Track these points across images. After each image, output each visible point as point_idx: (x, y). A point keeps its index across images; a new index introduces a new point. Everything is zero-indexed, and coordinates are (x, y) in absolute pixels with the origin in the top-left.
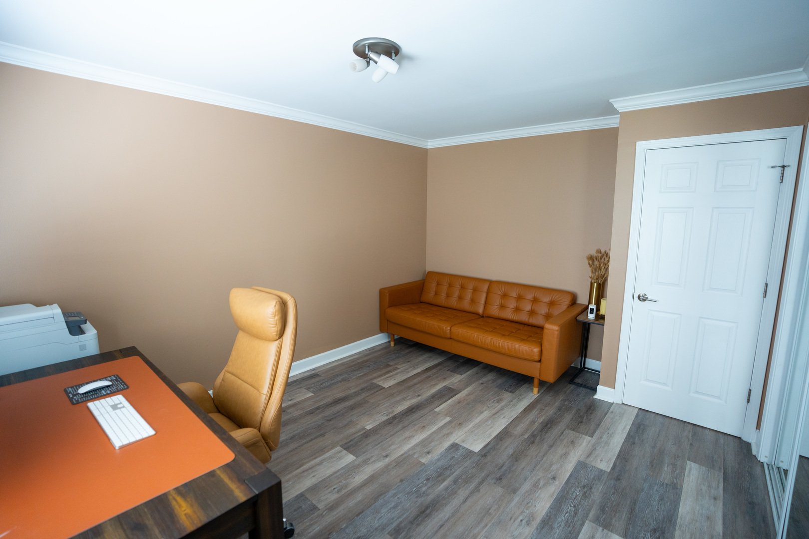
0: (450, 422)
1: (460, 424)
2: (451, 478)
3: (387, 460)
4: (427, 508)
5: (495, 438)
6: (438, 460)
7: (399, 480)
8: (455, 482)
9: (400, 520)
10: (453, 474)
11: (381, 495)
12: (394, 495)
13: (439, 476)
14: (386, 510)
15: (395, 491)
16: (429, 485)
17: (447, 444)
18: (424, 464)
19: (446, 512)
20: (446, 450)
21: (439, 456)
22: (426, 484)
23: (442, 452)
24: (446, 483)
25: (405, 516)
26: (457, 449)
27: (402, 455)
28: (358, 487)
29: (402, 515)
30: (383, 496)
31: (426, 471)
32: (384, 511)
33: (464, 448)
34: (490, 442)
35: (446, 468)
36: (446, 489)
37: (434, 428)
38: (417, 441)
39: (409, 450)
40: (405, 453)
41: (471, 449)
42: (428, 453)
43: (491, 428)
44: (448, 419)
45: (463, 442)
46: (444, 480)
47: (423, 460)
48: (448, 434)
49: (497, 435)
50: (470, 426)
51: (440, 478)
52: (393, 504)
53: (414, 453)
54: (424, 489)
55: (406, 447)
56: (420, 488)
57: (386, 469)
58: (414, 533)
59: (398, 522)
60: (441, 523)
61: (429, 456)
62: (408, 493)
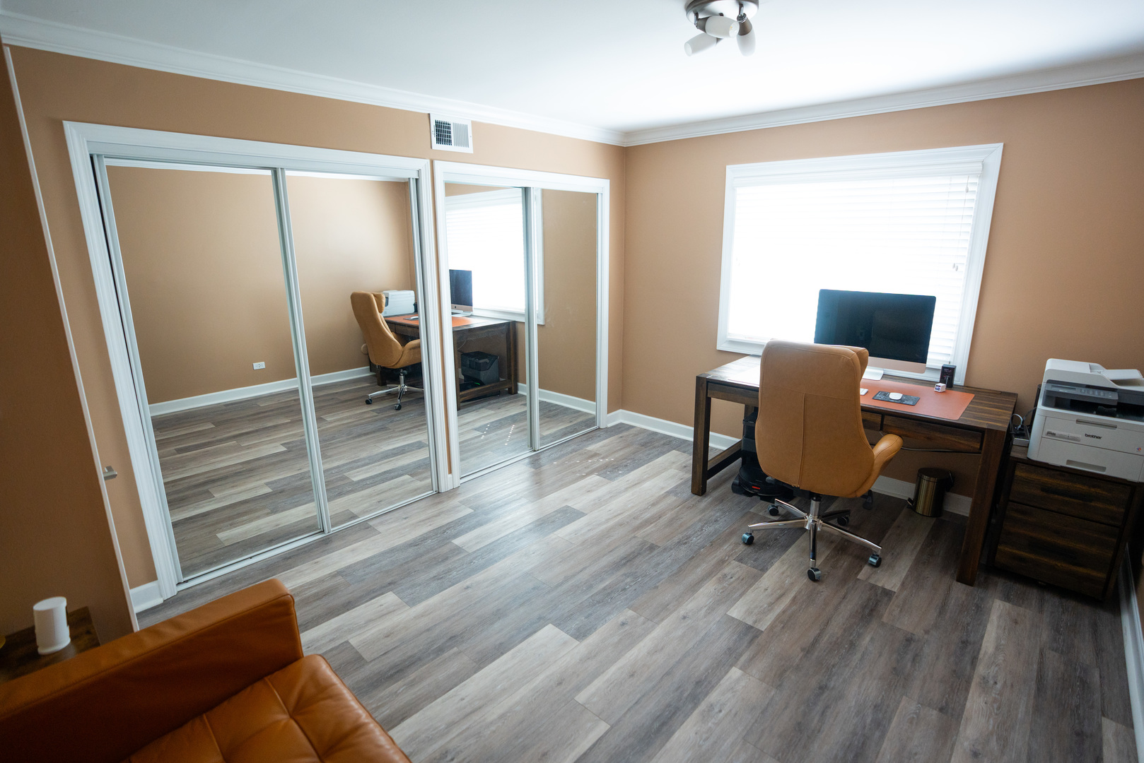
0: (578, 689)
1: (560, 684)
2: (595, 591)
3: (682, 612)
4: (625, 564)
5: (509, 650)
6: (609, 613)
7: (659, 588)
8: (591, 587)
9: (650, 556)
10: (592, 596)
11: (676, 574)
12: (661, 574)
13: (609, 594)
14: (667, 561)
15: (662, 577)
16: (622, 584)
17: (593, 639)
18: (630, 608)
19: (605, 561)
20: (596, 629)
21: (607, 618)
22: (626, 584)
23: (603, 624)
24: (602, 586)
25: (647, 558)
26: (578, 630)
27: (663, 620)
28: (706, 580)
29: (649, 559)
30: (674, 572)
31: (626, 599)
32: (669, 561)
33: (567, 632)
34: (521, 642)
35: (599, 602)
36: (602, 580)
37: (613, 670)
38: (641, 644)
39: (653, 628)
40: (658, 623)
41: (557, 630)
42: (623, 624)
43: (503, 672)
44: (581, 697)
45: (565, 643)
46: (604, 589)
47: (630, 613)
48: (588, 657)
49: (502, 654)
50: (541, 677)
51: (609, 591)
52: (660, 566)
53: (644, 623)
54: (628, 580)
55: (658, 632)
56: (633, 581)
57: (680, 600)
58: (636, 547)
59: (653, 554)
60: (611, 553)
61: (622, 619)
62: (646, 576)
